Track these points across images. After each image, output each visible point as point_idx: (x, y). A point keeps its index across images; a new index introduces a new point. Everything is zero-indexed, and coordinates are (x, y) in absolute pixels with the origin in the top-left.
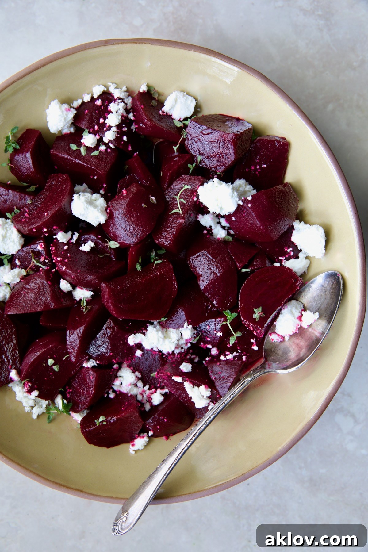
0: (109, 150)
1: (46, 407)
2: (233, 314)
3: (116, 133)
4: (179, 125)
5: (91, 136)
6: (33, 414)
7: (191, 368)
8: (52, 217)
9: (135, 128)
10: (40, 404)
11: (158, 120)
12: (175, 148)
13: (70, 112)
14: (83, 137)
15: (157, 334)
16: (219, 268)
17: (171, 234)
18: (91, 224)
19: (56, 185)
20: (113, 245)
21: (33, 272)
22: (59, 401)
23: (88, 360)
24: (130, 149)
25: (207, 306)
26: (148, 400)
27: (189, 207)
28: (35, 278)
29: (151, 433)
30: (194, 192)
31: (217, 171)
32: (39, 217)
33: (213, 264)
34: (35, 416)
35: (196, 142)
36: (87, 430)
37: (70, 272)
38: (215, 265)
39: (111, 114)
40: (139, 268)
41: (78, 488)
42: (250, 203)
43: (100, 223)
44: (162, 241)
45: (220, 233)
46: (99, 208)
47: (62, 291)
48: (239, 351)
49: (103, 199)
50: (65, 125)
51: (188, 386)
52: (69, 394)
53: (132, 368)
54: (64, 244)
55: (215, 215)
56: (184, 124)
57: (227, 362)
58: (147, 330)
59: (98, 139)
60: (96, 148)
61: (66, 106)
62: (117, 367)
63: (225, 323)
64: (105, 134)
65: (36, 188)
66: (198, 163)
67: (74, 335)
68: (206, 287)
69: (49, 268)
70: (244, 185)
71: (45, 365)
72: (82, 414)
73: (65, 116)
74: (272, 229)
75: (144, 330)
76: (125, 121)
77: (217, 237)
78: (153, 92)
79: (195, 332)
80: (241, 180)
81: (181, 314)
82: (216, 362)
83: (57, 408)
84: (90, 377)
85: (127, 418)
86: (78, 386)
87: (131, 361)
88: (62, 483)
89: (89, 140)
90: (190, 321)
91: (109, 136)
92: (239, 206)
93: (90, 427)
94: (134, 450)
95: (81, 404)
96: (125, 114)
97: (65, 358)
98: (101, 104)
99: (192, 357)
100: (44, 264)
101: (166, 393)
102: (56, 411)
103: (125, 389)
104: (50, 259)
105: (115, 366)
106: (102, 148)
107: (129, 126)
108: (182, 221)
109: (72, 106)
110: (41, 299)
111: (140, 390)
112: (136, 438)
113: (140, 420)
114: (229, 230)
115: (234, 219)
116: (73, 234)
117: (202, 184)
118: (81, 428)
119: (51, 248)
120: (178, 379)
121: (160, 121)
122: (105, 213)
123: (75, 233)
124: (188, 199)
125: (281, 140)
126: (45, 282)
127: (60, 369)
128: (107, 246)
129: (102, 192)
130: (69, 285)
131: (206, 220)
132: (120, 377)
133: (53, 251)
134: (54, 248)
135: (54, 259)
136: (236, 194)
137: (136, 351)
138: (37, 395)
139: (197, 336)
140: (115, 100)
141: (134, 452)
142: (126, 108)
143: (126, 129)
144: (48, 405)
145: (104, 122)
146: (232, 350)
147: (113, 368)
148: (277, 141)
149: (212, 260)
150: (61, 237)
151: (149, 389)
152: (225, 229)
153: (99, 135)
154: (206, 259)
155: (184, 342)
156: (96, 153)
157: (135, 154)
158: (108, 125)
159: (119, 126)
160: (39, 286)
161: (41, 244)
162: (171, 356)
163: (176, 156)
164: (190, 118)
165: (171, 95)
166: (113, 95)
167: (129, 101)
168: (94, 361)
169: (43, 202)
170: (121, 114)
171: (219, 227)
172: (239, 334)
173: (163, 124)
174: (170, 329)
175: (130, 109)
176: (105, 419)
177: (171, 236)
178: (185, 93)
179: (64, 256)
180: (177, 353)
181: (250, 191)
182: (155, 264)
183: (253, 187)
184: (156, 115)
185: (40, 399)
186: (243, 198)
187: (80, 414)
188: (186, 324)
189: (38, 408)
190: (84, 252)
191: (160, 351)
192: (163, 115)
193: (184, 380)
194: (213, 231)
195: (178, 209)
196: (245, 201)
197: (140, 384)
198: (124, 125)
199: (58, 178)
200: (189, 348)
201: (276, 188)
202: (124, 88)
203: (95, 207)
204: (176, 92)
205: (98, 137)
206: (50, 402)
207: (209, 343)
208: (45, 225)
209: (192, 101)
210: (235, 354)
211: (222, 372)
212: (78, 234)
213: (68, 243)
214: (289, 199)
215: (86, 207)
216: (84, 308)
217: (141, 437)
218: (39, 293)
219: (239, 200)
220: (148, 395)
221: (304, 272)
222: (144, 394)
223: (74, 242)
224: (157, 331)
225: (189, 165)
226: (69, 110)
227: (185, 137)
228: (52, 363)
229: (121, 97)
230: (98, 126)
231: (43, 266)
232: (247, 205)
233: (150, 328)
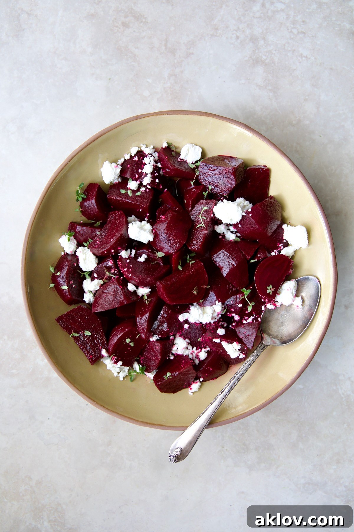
0: (147, 190)
1: (128, 372)
2: (248, 291)
3: (151, 178)
4: (193, 166)
5: (134, 182)
6: (120, 377)
7: (224, 332)
8: (116, 241)
9: (163, 173)
10: (124, 370)
11: (178, 165)
12: (192, 183)
13: (118, 168)
14: (129, 184)
15: (198, 312)
16: (235, 261)
17: (199, 242)
18: (143, 242)
19: (115, 219)
20: (160, 254)
21: (108, 281)
22: (136, 366)
23: (153, 336)
24: (161, 187)
25: (229, 287)
26: (196, 357)
27: (209, 221)
28: (110, 285)
29: (202, 379)
30: (211, 211)
31: (224, 195)
32: (107, 242)
33: (230, 258)
34: (121, 379)
35: (207, 177)
36: (159, 383)
37: (134, 277)
38: (232, 259)
39: (146, 165)
40: (180, 268)
41: (159, 423)
42: (251, 214)
43: (149, 241)
44: (194, 247)
45: (231, 237)
46: (148, 230)
47: (130, 291)
48: (254, 315)
49: (149, 224)
50: (115, 178)
51: (224, 344)
52: (142, 360)
53: (183, 337)
54: (127, 259)
55: (226, 224)
56: (196, 165)
57: (249, 324)
58: (190, 310)
59: (139, 183)
60: (139, 190)
61: (114, 164)
62: (173, 338)
63: (243, 297)
64: (144, 180)
65: (100, 223)
66: (210, 190)
67: (142, 320)
68: (227, 274)
69: (118, 276)
70: (243, 201)
71: (124, 343)
72: (153, 373)
73: (115, 171)
74: (267, 229)
75: (188, 310)
76: (156, 169)
77: (230, 240)
78: (171, 147)
79: (223, 306)
80: (240, 198)
81: (212, 296)
82: (240, 326)
83: (135, 371)
84: (156, 347)
85: (185, 372)
86: (148, 354)
87: (182, 332)
88: (148, 421)
89: (133, 185)
90: (219, 299)
91: (147, 180)
92: (243, 216)
93: (161, 381)
94: (192, 393)
95: (152, 366)
96: (155, 164)
97: (137, 337)
98: (138, 160)
99: (223, 323)
100: (115, 274)
101: (208, 350)
102: (136, 373)
103: (180, 352)
104: (118, 271)
105: (172, 337)
106: (143, 189)
107: (158, 172)
108: (206, 232)
109: (118, 163)
110: (117, 299)
111: (191, 351)
112: (192, 384)
113: (194, 371)
114: (236, 234)
115: (240, 226)
116: (131, 251)
117: (215, 205)
118: (155, 382)
119: (118, 263)
120: (217, 341)
121: (180, 165)
122: (152, 233)
123: (133, 250)
124: (207, 216)
125: (264, 168)
126: (118, 287)
127: (134, 344)
128: (156, 256)
129: (146, 219)
130: (134, 286)
131: (220, 229)
132: (176, 344)
133: (120, 264)
134: (120, 263)
135: (122, 270)
136: (240, 208)
137: (184, 325)
138: (121, 364)
139: (225, 309)
140: (147, 156)
141: (192, 394)
142: (155, 160)
143: (157, 174)
144: (129, 370)
145: (142, 172)
146: (249, 315)
147: (170, 339)
148: (261, 168)
149: (229, 255)
150: (124, 254)
151: (197, 350)
152: (233, 233)
153: (139, 181)
154: (225, 255)
155: (217, 314)
156: (139, 193)
157: (165, 190)
158: (144, 173)
159: (152, 173)
160: (114, 290)
161: (110, 261)
162: (209, 325)
163: (193, 188)
164: (199, 160)
165: (184, 147)
166: (145, 152)
167: (156, 155)
168: (157, 336)
169: (108, 232)
170: (152, 164)
171: (229, 232)
172: (253, 304)
173: (182, 168)
174: (206, 307)
175: (157, 160)
176: (171, 374)
177: (200, 243)
178: (194, 144)
179: (129, 268)
180: (213, 322)
181: (247, 205)
182: (190, 264)
183: (249, 202)
184: (176, 162)
185: (123, 367)
186: (245, 211)
187: (152, 373)
188: (217, 302)
189: (123, 372)
190: (141, 262)
191: (201, 323)
192: (181, 161)
193: (221, 341)
194: (225, 236)
195: (201, 224)
196: (247, 212)
197: (190, 347)
198: (155, 172)
199: (115, 214)
200: (220, 318)
201: (266, 200)
202: (152, 147)
203: (145, 230)
204: (187, 144)
205: (138, 182)
206: (130, 367)
207: (233, 312)
208: (112, 247)
209: (199, 149)
210: (252, 317)
211: (246, 331)
212: (135, 251)
213: (129, 258)
214: (275, 207)
215: (139, 231)
216: (146, 301)
217: (195, 383)
218: (115, 295)
219: (243, 212)
220: (197, 354)
221: (293, 255)
222: (193, 353)
223: (133, 257)
224: (198, 309)
225: (204, 193)
226: (117, 167)
227: (198, 174)
228: (129, 342)
229: (151, 153)
230: (138, 174)
231: (114, 276)
232: (249, 215)
233: (192, 308)
